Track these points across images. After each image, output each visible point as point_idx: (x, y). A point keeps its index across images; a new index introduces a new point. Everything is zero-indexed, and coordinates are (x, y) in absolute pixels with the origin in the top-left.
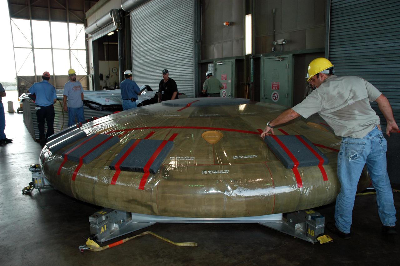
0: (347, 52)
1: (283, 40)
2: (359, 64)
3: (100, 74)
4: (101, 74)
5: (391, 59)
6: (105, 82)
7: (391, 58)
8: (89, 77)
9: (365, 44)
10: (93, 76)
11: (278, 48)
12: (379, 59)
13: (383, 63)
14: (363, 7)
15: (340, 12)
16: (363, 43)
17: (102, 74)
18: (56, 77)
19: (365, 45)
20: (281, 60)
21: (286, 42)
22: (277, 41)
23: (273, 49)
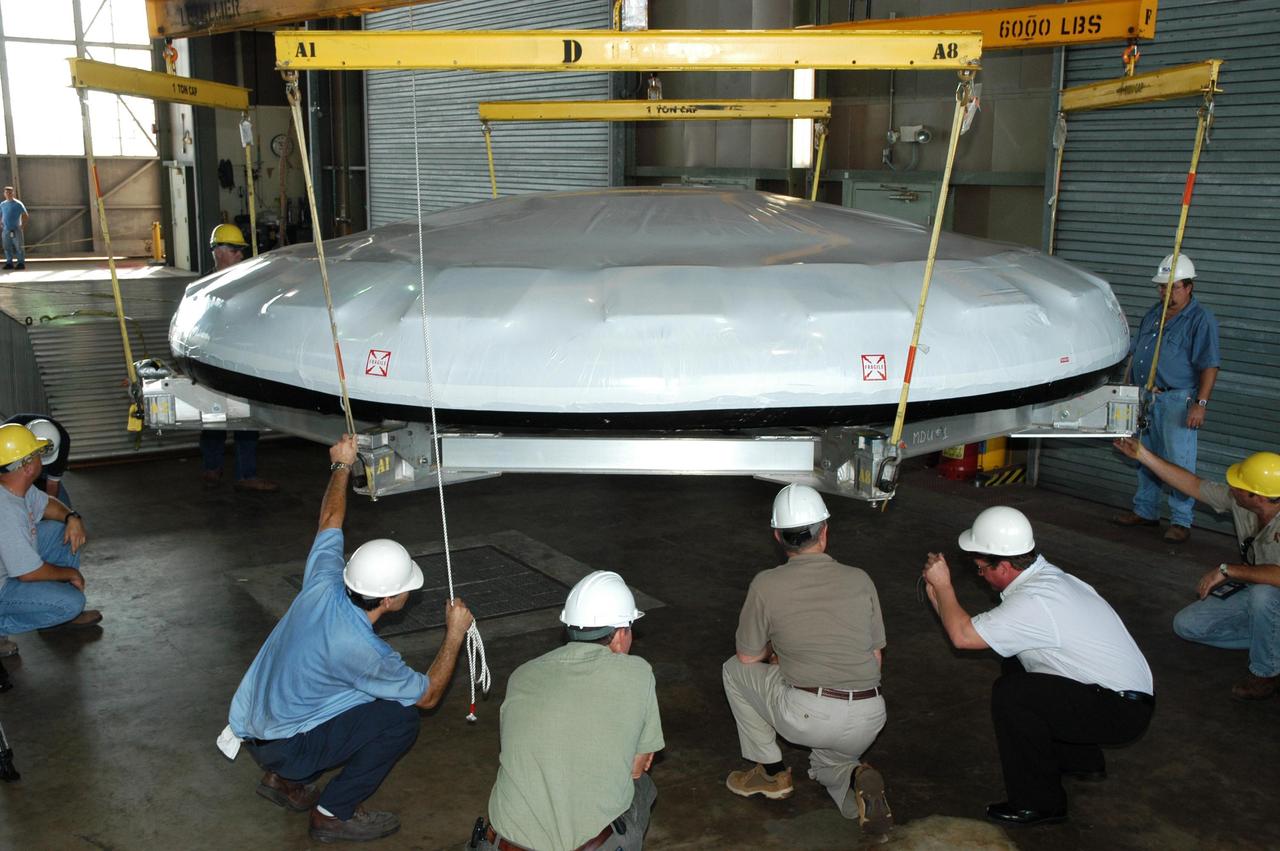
0: (1111, 197)
1: (920, 128)
2: (1142, 240)
3: (219, 159)
4: (222, 161)
5: (1234, 235)
6: (241, 196)
7: (1235, 232)
8: (174, 173)
9: (1163, 178)
10: (189, 170)
11: (903, 153)
12: (1203, 230)
13: (1213, 245)
14: (1161, 58)
15: (1094, 63)
16: (1156, 175)
17: (229, 163)
18: (23, 161)
19: (1163, 180)
20: (910, 200)
21: (927, 136)
22: (899, 131)
23: (887, 156)
